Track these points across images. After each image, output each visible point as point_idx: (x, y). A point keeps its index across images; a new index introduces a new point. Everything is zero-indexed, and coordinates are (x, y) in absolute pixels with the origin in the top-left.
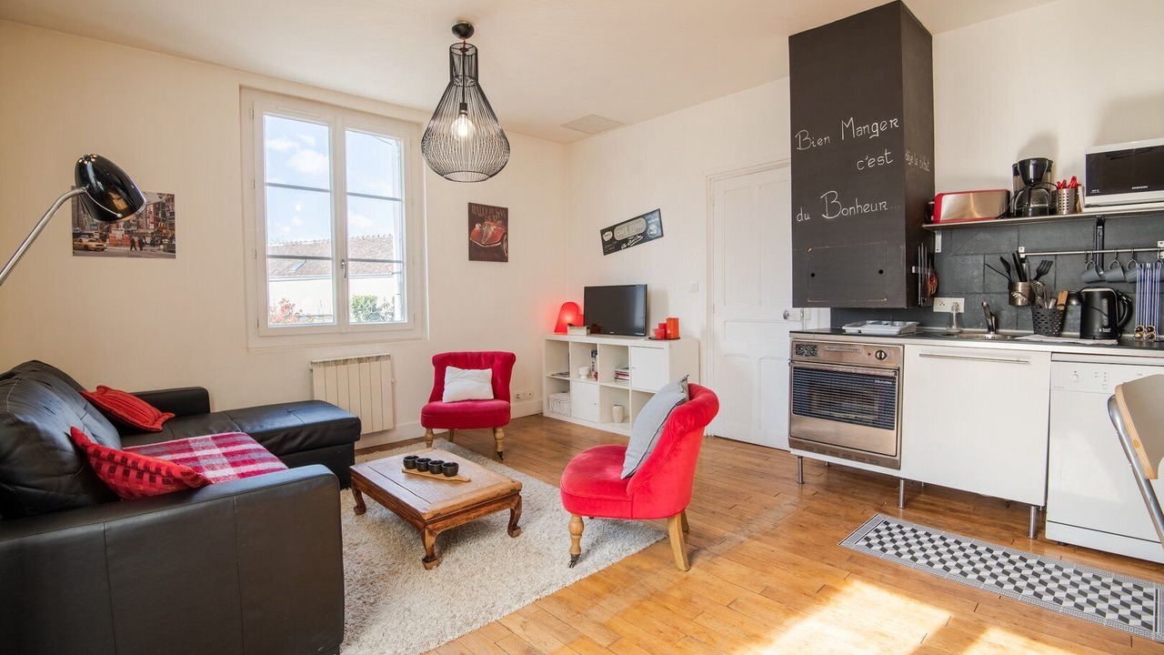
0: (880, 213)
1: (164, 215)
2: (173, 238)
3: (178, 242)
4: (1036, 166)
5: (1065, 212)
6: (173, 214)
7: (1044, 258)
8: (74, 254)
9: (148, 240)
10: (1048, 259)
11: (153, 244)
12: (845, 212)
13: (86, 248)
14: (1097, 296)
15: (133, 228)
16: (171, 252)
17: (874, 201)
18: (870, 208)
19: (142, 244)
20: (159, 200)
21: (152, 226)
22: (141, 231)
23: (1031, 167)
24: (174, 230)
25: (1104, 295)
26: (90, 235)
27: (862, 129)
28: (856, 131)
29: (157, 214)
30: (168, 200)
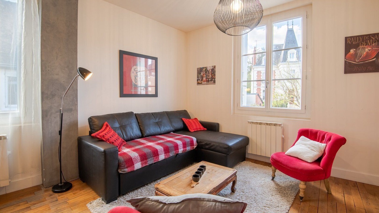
1: (213, 72)
2: (215, 79)
3: (216, 80)
6: (215, 71)
8: (197, 85)
9: (210, 80)
11: (211, 81)
13: (199, 83)
15: (207, 77)
16: (214, 82)
19: (209, 81)
20: (212, 68)
21: (211, 76)
22: (209, 77)
24: (215, 76)
26: (200, 80)
29: (212, 72)
30: (214, 68)
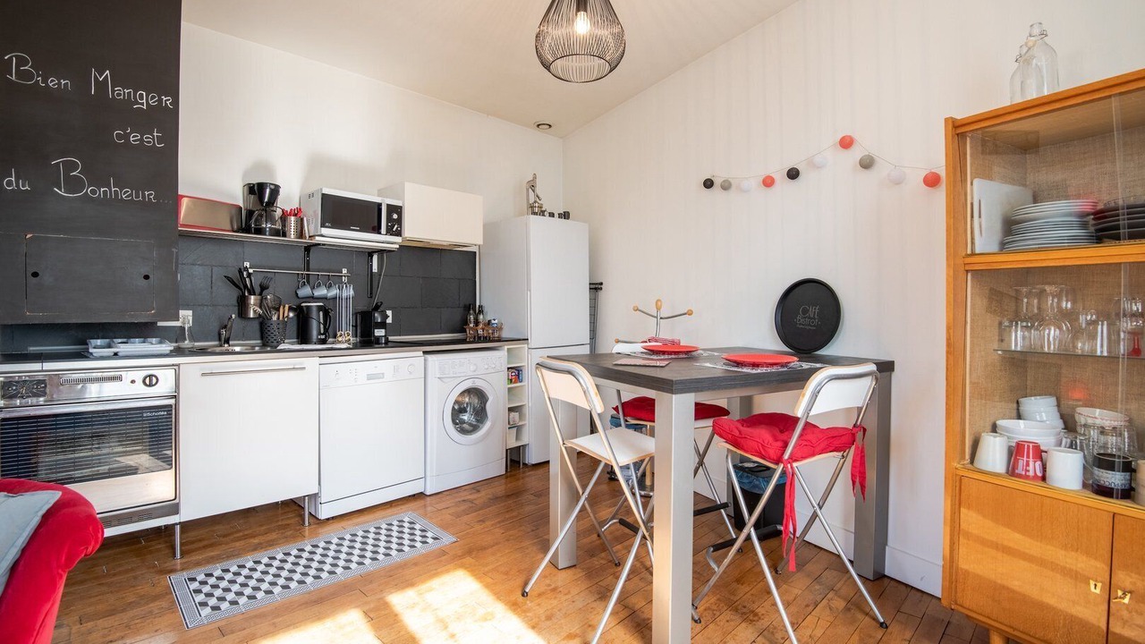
0: (145, 205)
4: (272, 191)
5: (292, 236)
7: (266, 275)
10: (269, 275)
12: (93, 192)
14: (314, 310)
17: (138, 188)
18: (131, 195)
23: (268, 191)
25: (320, 308)
27: (122, 92)
28: (113, 91)
